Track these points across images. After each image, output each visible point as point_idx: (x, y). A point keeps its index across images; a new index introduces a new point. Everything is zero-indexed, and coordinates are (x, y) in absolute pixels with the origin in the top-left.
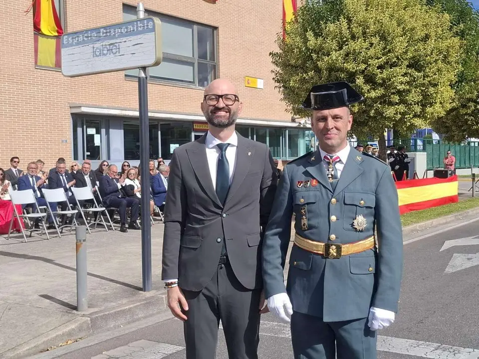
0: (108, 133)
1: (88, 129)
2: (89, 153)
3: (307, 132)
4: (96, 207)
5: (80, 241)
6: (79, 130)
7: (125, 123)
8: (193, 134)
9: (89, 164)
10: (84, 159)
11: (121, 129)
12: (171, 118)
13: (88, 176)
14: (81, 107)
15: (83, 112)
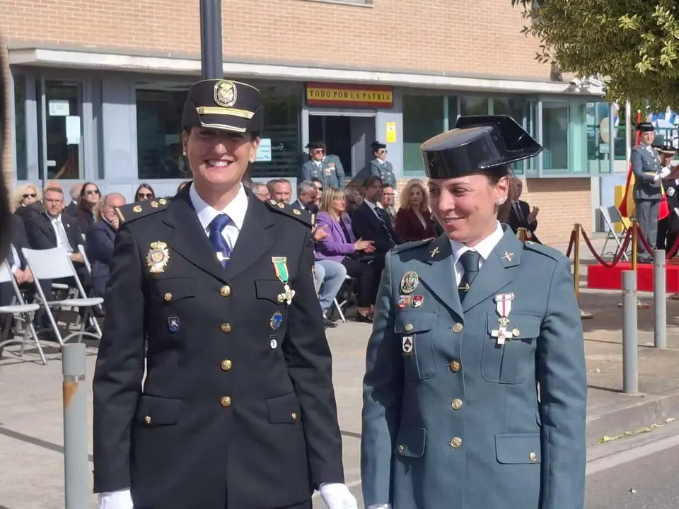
0: (98, 113)
1: (51, 105)
2: (53, 163)
3: (590, 105)
4: (80, 297)
5: (73, 378)
6: (31, 105)
7: (140, 87)
8: (305, 115)
9: (60, 191)
10: (41, 177)
11: (130, 103)
12: (252, 75)
13: (59, 218)
14: (34, 49)
15: (40, 61)
